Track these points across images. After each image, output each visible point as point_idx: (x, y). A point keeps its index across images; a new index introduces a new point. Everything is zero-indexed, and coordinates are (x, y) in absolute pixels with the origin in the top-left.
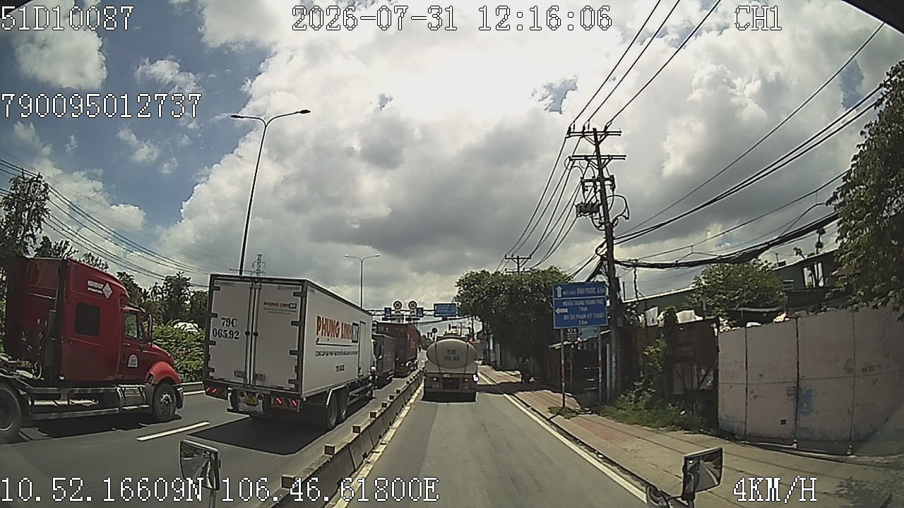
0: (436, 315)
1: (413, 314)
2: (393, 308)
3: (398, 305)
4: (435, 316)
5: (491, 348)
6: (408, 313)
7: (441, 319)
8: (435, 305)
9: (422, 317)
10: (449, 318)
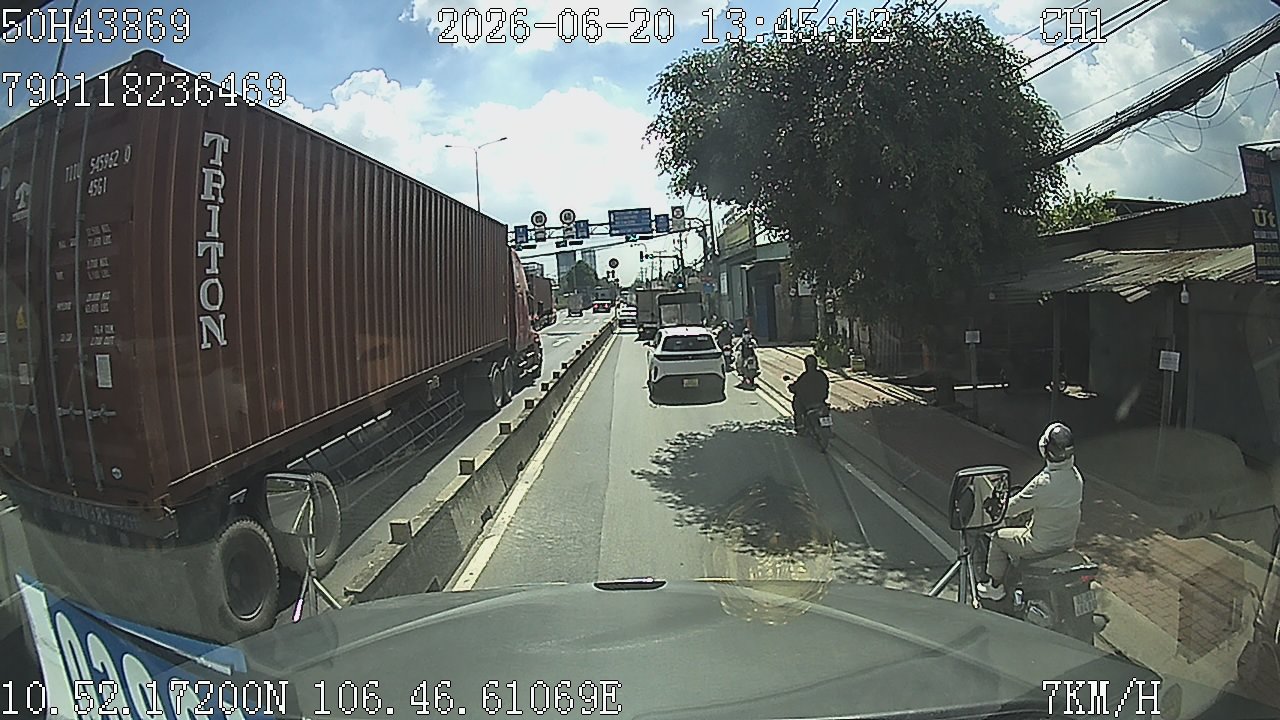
0: (614, 232)
1: (569, 233)
2: (531, 226)
3: (539, 217)
4: (612, 235)
5: (724, 290)
6: (560, 233)
7: (623, 238)
8: (610, 212)
9: (588, 237)
10: (638, 236)
